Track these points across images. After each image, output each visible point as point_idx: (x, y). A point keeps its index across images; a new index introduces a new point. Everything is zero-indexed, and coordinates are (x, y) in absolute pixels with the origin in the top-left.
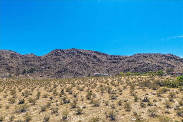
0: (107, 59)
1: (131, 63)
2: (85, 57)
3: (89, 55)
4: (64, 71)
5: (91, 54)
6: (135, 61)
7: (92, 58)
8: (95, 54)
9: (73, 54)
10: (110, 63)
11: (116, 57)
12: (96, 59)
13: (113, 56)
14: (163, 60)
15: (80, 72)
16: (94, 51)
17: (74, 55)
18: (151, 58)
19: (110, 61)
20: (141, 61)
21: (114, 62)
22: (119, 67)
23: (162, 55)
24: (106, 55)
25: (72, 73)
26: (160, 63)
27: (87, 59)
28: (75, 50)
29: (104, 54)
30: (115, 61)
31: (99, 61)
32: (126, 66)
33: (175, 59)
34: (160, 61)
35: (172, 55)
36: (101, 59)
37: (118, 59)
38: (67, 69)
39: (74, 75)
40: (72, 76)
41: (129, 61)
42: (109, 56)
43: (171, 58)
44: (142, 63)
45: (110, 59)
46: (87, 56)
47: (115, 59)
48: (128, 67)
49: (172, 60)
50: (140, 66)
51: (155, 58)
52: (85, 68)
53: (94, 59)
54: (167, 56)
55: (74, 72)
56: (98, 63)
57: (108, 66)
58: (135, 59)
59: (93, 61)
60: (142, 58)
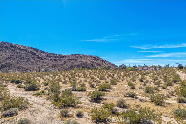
0: (47, 57)
1: (72, 61)
2: (22, 52)
3: (26, 51)
4: (8, 66)
5: (29, 50)
6: (75, 60)
7: (31, 54)
8: (32, 51)
9: (6, 47)
10: (52, 60)
11: (56, 55)
12: (35, 55)
13: (52, 54)
14: (93, 60)
15: (27, 68)
16: (30, 47)
17: (8, 49)
18: (85, 58)
19: (50, 58)
20: (80, 60)
21: (55, 60)
22: (63, 64)
23: (92, 57)
24: (45, 52)
25: (18, 68)
26: (92, 62)
27: (26, 55)
28: (7, 44)
29: (42, 52)
30: (56, 58)
31: (39, 58)
32: (69, 63)
33: (100, 60)
34: (91, 61)
35: (98, 57)
36: (41, 56)
37: (58, 57)
38: (11, 64)
39: (21, 70)
40: (20, 71)
41: (70, 60)
42: (47, 54)
43: (97, 59)
44: (80, 62)
45: (50, 57)
46: (25, 52)
47: (56, 57)
48: (71, 65)
49: (98, 61)
50: (81, 63)
51: (88, 58)
52: (30, 64)
53: (33, 56)
54: (94, 58)
55: (20, 67)
56: (38, 59)
57: (50, 63)
58: (74, 58)
59: (33, 58)
60: (79, 58)
